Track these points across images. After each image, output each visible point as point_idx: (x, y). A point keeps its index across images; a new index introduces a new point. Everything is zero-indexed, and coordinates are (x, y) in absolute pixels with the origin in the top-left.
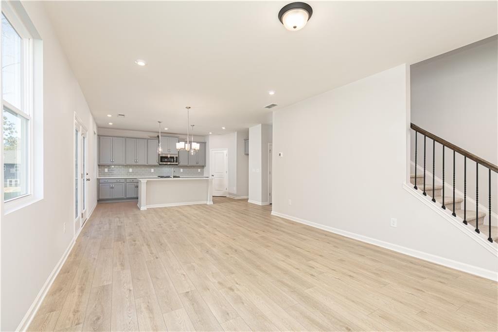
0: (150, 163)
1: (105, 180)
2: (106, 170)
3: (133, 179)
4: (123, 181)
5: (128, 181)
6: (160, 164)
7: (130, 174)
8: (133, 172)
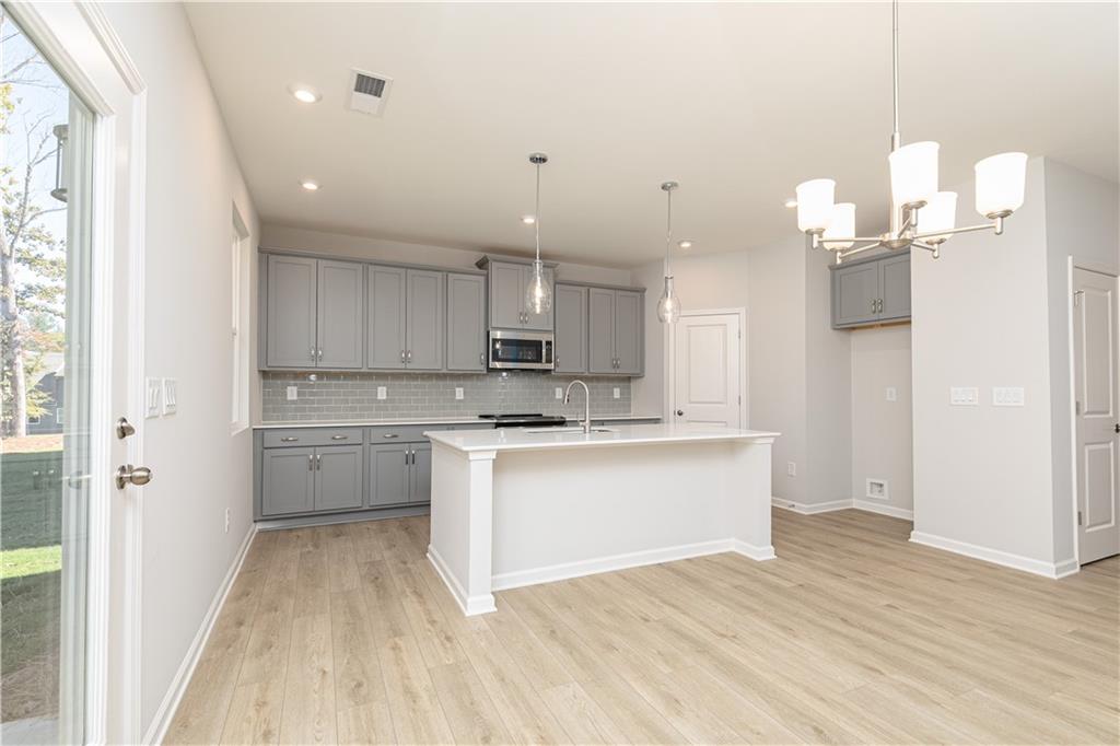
0: (455, 365)
1: (284, 435)
2: (292, 393)
3: (395, 431)
4: (356, 437)
5: (376, 436)
6: (491, 370)
7: (382, 407)
8: (392, 401)
